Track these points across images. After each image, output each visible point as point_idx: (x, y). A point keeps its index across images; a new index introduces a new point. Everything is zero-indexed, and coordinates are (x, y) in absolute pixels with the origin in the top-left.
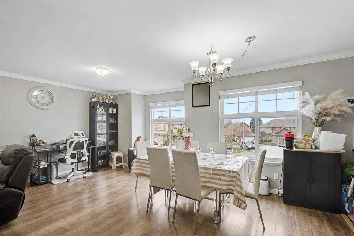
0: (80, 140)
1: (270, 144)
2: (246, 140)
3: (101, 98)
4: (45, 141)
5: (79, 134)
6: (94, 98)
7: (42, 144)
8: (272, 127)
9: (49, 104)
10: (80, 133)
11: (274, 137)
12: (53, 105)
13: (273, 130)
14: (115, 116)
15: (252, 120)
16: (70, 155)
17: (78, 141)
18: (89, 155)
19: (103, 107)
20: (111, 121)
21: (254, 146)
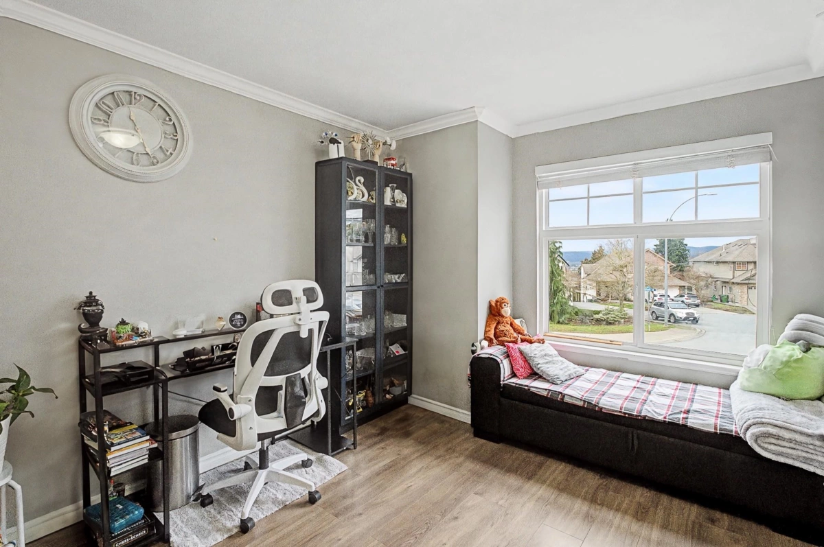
0: (299, 325)
1: (728, 308)
2: (658, 297)
3: (358, 146)
4: (143, 326)
5: (294, 296)
6: (333, 141)
7: (129, 338)
8: (734, 263)
9: (160, 156)
10: (297, 287)
11: (736, 289)
12: (182, 162)
13: (734, 270)
14: (401, 219)
15: (658, 243)
16: (253, 397)
17: (293, 329)
18: (326, 389)
19: (362, 180)
20: (389, 237)
21: (693, 314)
